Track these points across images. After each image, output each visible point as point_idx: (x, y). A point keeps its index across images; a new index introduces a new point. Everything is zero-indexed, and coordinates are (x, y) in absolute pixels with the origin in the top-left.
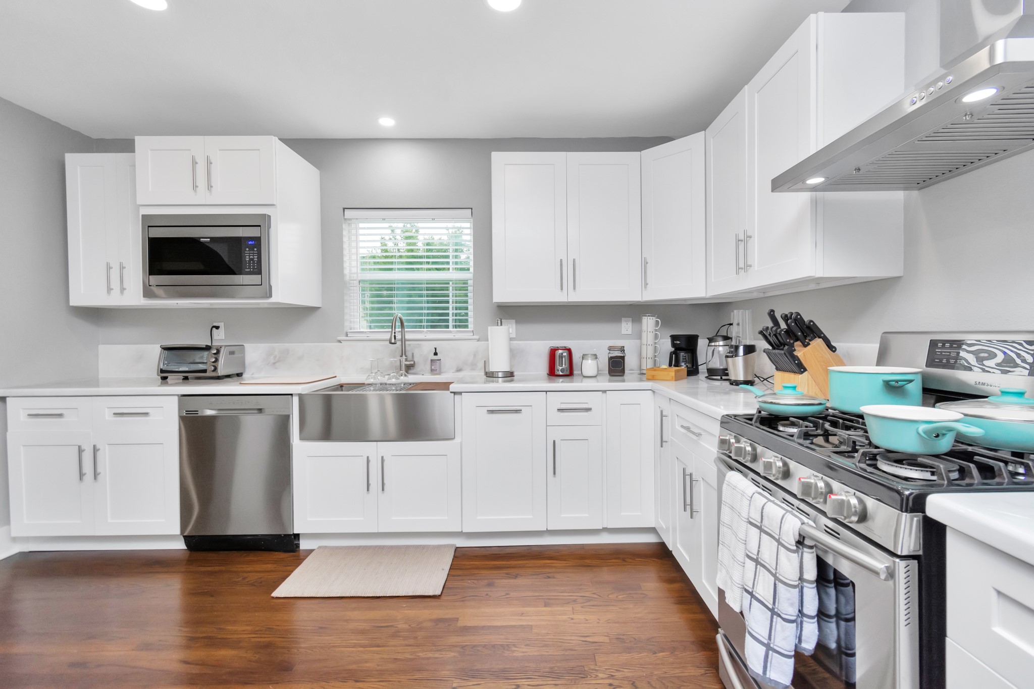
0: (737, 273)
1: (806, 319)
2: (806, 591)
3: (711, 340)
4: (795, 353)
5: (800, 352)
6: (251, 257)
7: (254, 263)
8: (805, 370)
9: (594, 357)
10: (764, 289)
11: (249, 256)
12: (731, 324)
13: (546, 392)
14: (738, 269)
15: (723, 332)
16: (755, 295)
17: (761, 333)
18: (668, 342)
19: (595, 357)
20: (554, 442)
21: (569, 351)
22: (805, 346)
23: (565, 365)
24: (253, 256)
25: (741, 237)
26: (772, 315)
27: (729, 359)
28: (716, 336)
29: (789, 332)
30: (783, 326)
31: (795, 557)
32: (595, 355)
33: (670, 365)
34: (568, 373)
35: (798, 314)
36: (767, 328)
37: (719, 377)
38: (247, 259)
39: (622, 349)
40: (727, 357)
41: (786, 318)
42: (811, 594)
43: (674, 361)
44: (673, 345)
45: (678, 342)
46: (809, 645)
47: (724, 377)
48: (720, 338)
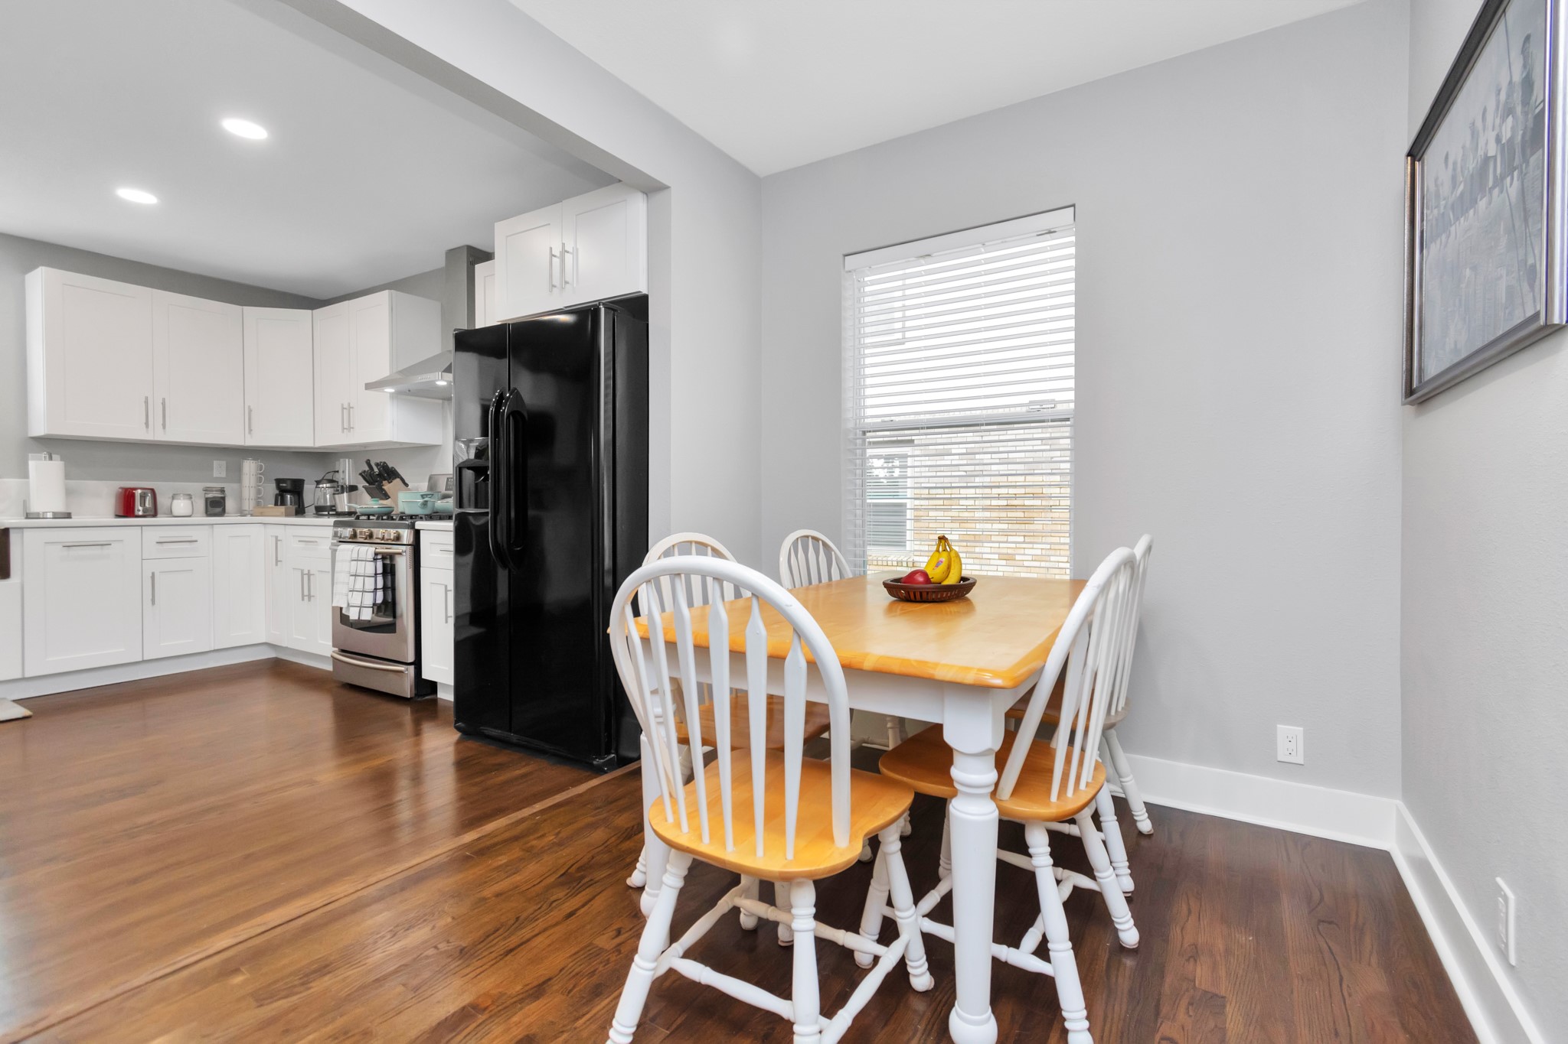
0: (343, 432)
1: (390, 466)
2: (378, 578)
3: (318, 483)
4: (383, 487)
5: (387, 486)
8: (389, 497)
9: (188, 497)
10: (365, 445)
12: (338, 472)
13: (142, 526)
14: (344, 429)
15: (329, 477)
16: (358, 449)
17: (361, 474)
18: (274, 485)
19: (190, 497)
20: (153, 574)
21: (153, 491)
22: (389, 483)
23: (148, 504)
25: (346, 406)
26: (368, 463)
27: (336, 496)
28: (323, 479)
29: (380, 475)
30: (376, 470)
31: (373, 564)
32: (189, 495)
33: (276, 504)
34: (152, 513)
35: (385, 463)
36: (365, 471)
37: (326, 513)
39: (222, 491)
40: (334, 494)
41: (377, 465)
42: (380, 579)
43: (280, 500)
44: (278, 487)
45: (284, 485)
46: (379, 600)
47: (331, 513)
48: (325, 481)
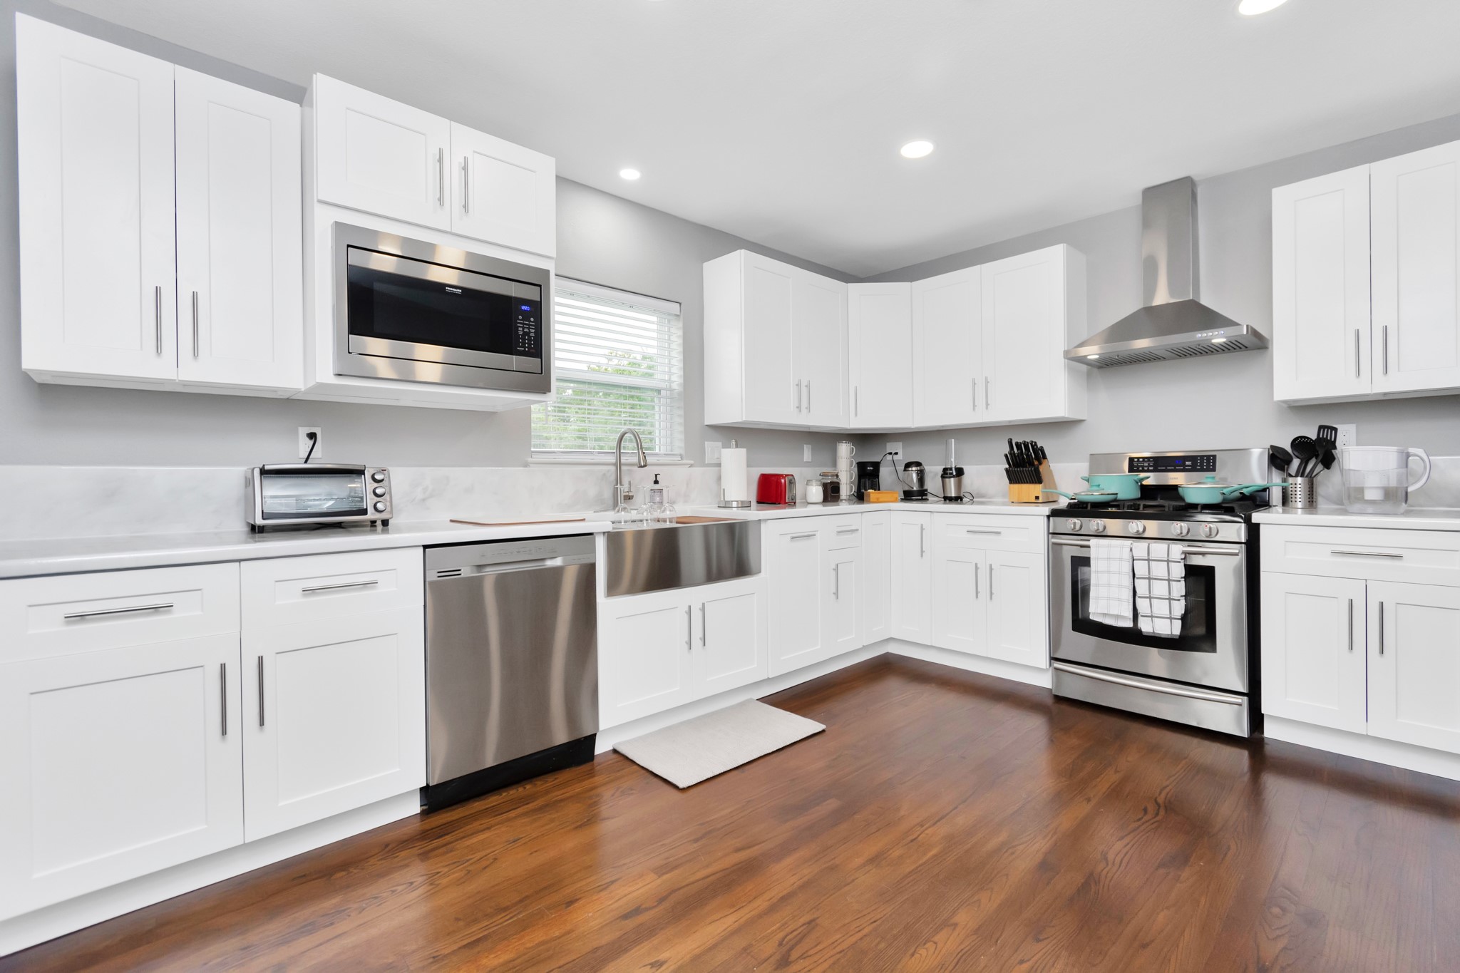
0: (974, 410)
6: (526, 330)
7: (529, 340)
11: (523, 328)
14: (975, 405)
24: (529, 328)
25: (978, 381)
26: (1010, 442)
38: (521, 333)
45: (872, 468)
